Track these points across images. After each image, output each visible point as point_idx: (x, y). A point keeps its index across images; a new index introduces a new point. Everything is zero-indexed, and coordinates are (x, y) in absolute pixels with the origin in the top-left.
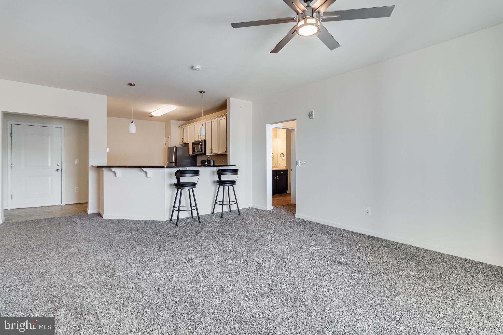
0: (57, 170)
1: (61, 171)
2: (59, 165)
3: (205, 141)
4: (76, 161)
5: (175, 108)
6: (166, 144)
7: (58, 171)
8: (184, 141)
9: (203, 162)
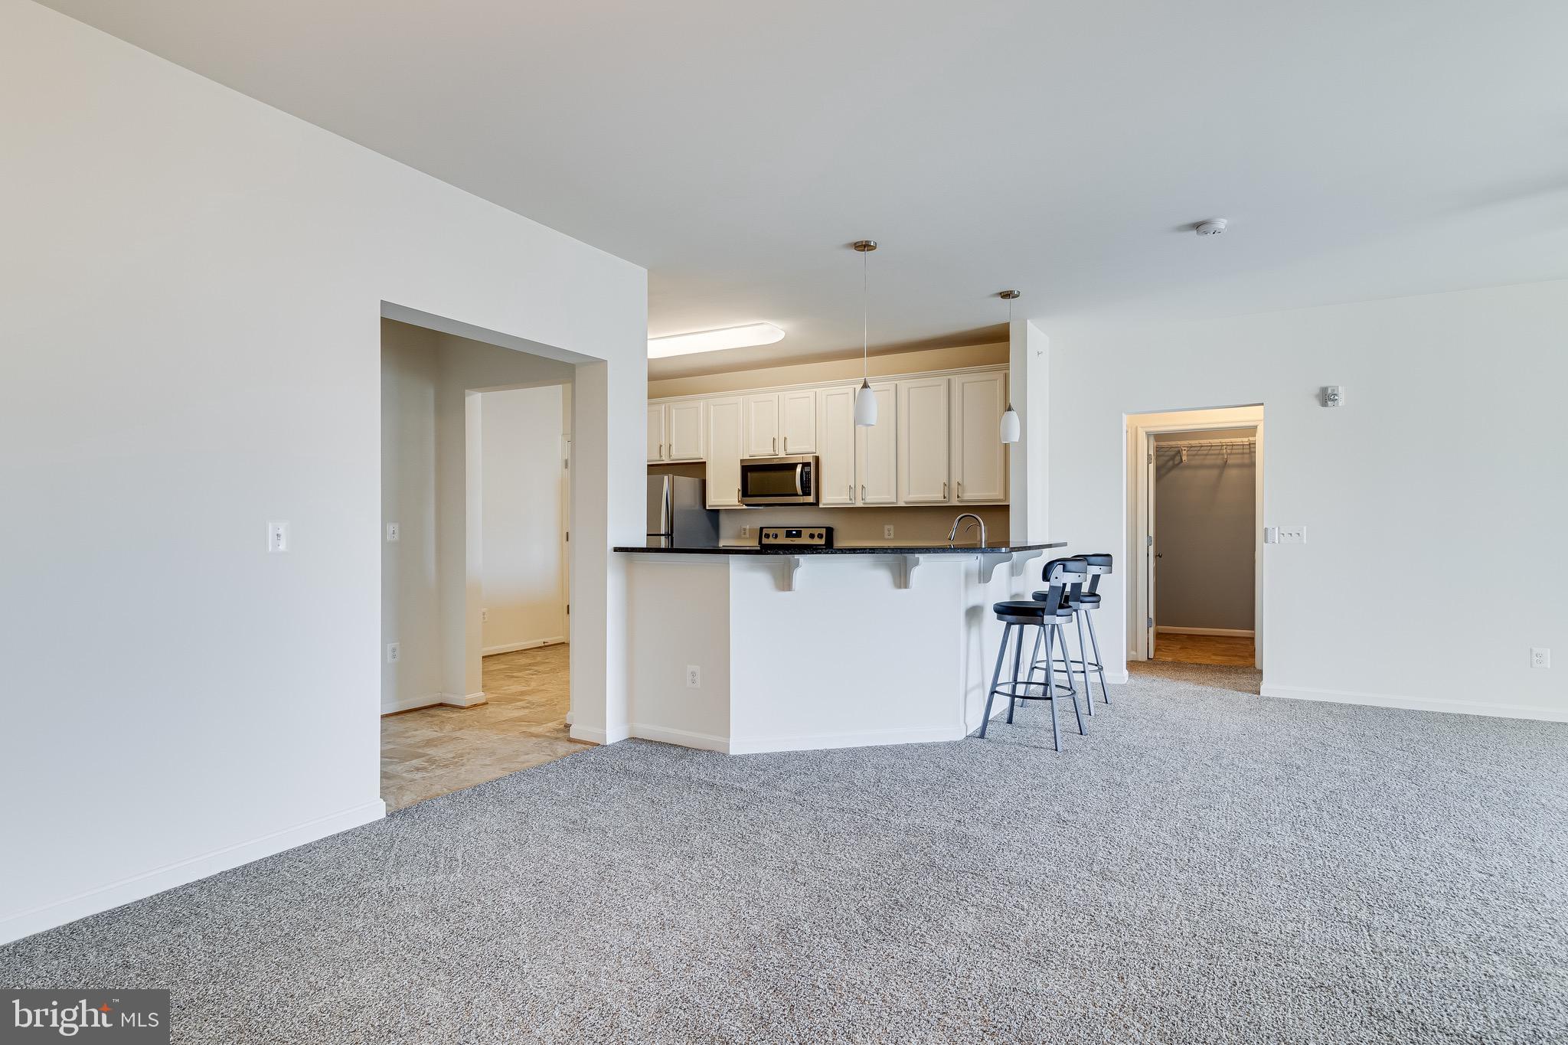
3: (817, 459)
5: (783, 337)
6: (567, 463)
8: (670, 456)
9: (771, 532)
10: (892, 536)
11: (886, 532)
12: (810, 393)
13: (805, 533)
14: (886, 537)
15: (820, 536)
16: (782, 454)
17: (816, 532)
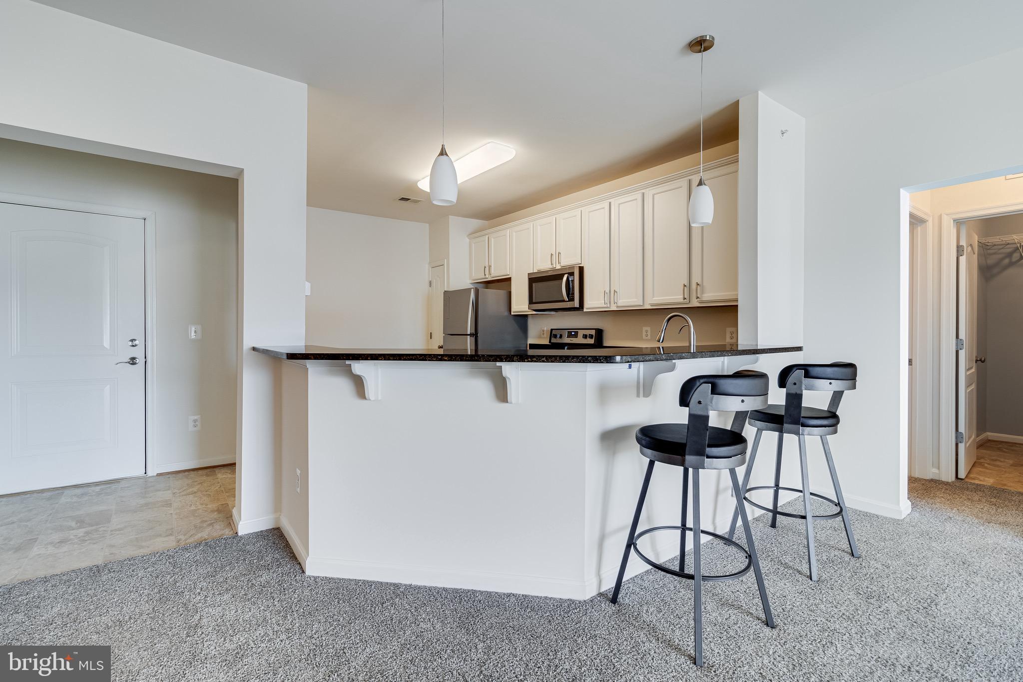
0: (133, 361)
1: (146, 362)
2: (137, 342)
3: (581, 269)
4: (193, 329)
5: (515, 154)
6: (430, 283)
7: (134, 364)
8: (490, 274)
9: (558, 333)
10: (649, 337)
11: (644, 333)
12: (577, 212)
13: (581, 333)
14: (644, 337)
15: (591, 336)
16: (558, 267)
17: (588, 332)
